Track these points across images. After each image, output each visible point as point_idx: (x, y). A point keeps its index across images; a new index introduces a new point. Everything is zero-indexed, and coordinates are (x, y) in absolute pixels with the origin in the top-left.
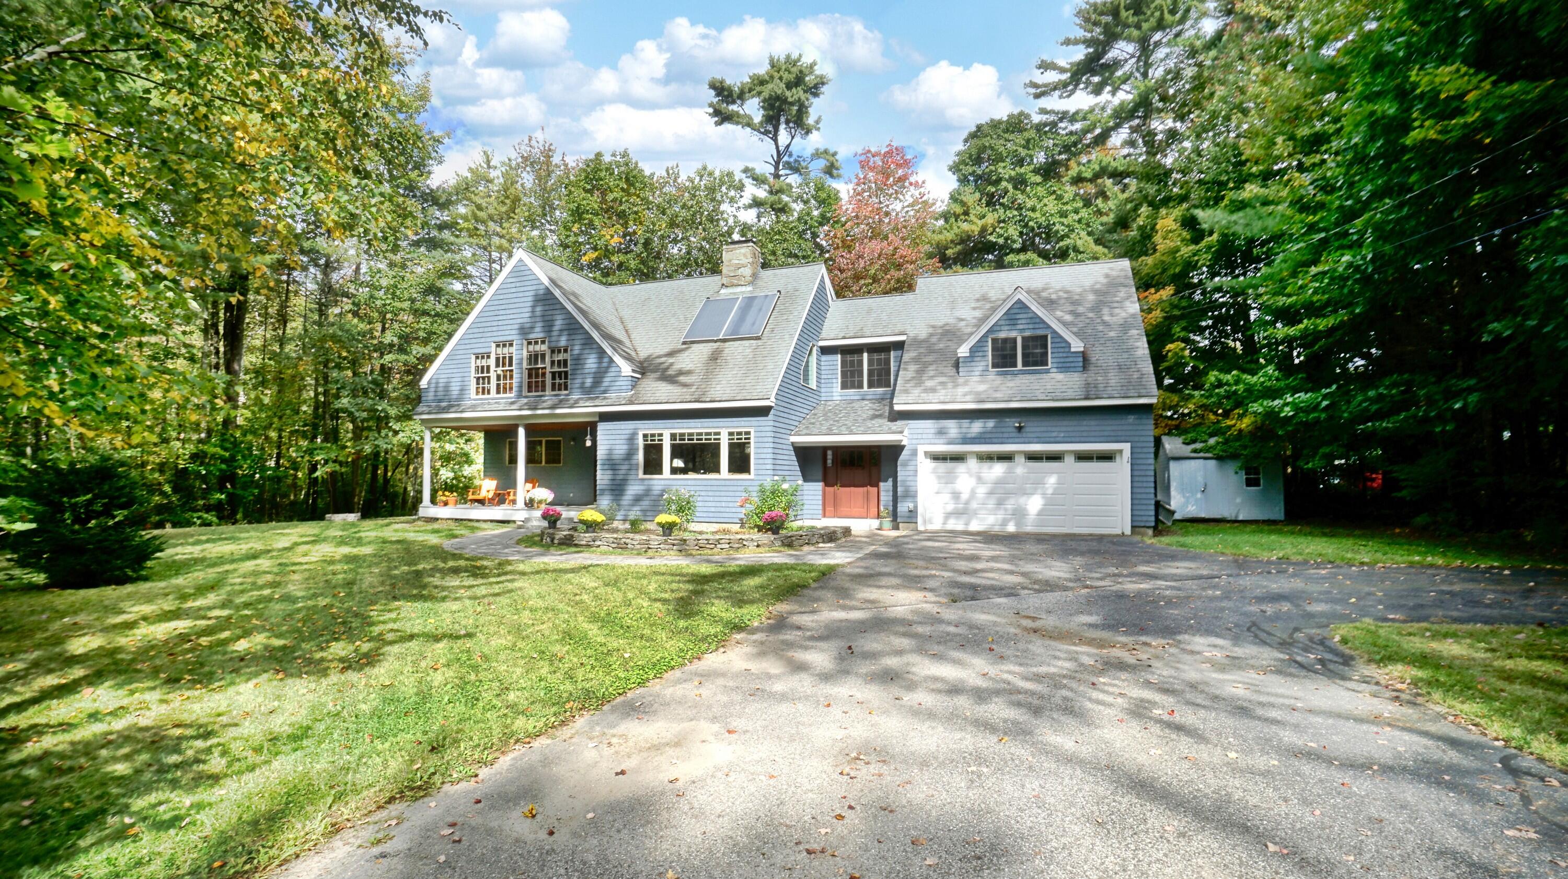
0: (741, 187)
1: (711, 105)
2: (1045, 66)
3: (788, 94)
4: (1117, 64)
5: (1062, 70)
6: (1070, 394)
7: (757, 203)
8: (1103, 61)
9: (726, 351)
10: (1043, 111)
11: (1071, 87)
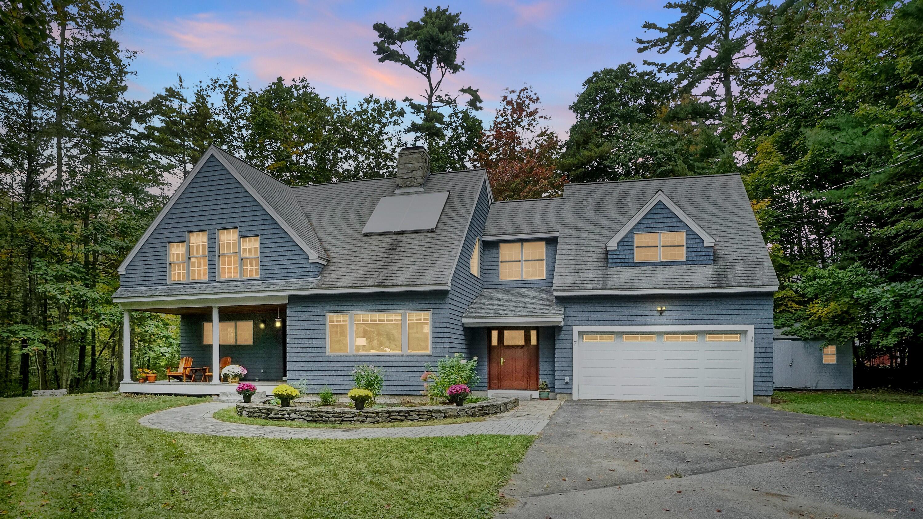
0: (402, 113)
1: (376, 44)
2: (648, 26)
3: (441, 36)
4: (703, 27)
5: (662, 30)
6: (705, 282)
7: (414, 128)
8: (692, 24)
9: (404, 242)
10: (646, 63)
11: (667, 45)
